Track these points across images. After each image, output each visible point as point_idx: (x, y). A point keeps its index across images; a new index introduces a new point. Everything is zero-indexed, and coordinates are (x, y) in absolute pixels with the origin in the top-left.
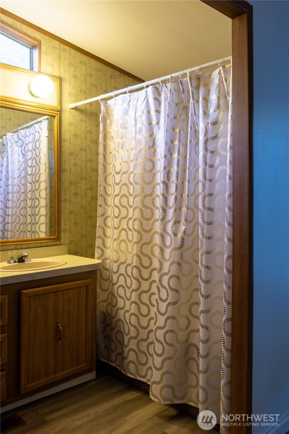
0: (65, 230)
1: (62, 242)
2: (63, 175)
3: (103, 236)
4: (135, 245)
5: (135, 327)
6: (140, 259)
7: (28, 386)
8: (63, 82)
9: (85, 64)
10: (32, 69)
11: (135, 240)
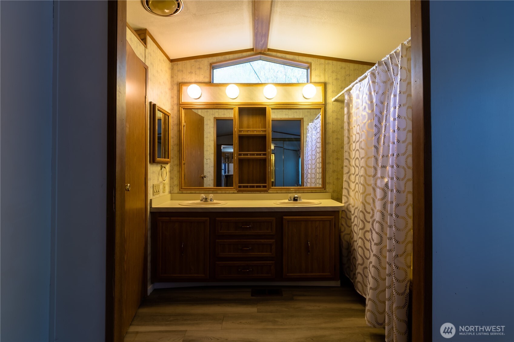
0: (329, 183)
1: (327, 191)
2: (327, 146)
3: (348, 188)
4: (361, 195)
5: (361, 256)
6: (365, 206)
7: (288, 275)
8: (327, 86)
9: (345, 68)
10: (307, 82)
11: (361, 191)
